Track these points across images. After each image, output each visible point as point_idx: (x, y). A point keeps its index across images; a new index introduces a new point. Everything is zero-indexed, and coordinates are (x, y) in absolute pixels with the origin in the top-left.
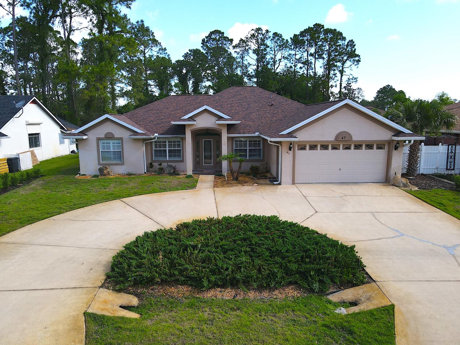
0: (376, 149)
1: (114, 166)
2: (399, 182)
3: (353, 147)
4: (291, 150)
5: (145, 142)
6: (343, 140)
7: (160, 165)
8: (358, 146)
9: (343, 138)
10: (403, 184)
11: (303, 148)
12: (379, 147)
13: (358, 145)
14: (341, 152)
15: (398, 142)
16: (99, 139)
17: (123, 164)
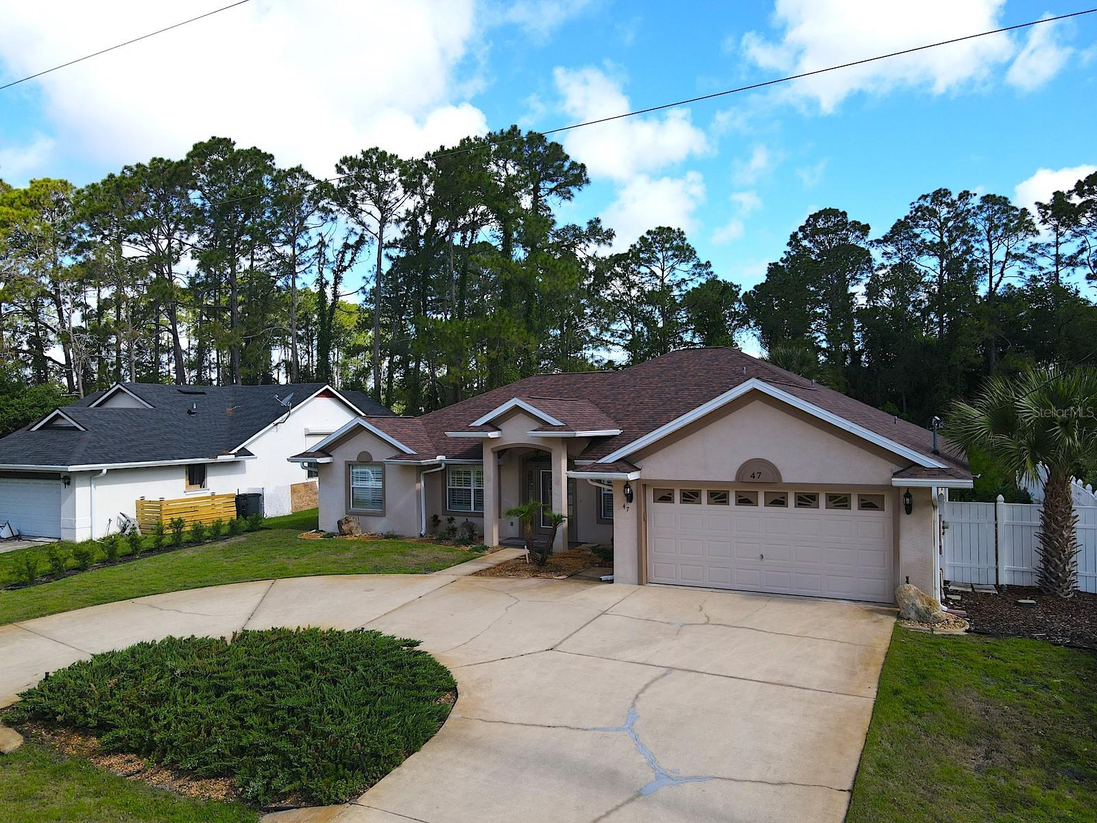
0: (857, 508)
1: (370, 518)
2: (907, 605)
3: (791, 500)
4: (631, 502)
5: (424, 472)
6: (756, 480)
7: (451, 520)
8: (806, 499)
9: (754, 477)
10: (918, 612)
11: (666, 498)
12: (866, 505)
13: (807, 496)
14: (762, 512)
15: (909, 492)
16: (349, 465)
17: (383, 515)
